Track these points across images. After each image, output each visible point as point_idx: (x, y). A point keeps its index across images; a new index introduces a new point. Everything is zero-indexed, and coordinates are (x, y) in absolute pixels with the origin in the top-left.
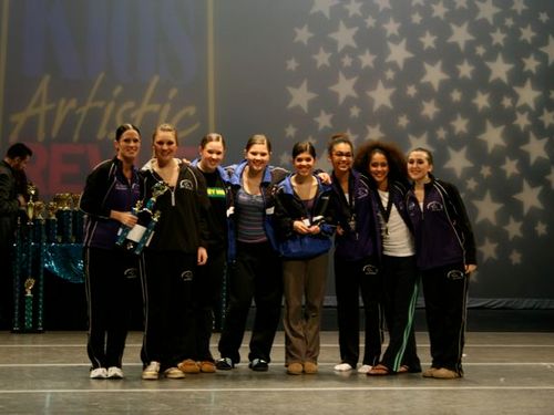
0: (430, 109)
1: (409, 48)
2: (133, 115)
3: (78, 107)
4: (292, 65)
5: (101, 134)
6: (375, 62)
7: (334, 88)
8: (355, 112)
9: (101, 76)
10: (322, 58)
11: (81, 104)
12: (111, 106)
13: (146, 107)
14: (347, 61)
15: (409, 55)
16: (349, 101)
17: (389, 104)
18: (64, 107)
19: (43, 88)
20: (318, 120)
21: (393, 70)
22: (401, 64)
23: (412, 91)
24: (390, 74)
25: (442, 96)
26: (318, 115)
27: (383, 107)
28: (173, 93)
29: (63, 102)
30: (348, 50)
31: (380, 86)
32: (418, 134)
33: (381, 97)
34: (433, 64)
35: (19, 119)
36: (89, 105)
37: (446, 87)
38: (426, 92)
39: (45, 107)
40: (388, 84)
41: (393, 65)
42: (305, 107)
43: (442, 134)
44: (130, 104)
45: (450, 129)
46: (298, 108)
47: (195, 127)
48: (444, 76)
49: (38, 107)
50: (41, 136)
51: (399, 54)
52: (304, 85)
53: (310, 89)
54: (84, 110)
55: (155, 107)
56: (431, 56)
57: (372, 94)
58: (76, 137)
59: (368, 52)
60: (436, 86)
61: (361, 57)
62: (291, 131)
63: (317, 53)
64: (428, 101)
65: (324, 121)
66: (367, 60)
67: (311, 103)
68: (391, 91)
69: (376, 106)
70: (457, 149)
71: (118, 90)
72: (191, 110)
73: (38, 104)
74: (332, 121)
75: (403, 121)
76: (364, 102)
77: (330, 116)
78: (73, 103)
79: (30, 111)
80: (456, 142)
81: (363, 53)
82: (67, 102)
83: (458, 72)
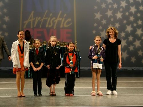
0: (132, 18)
1: (126, 2)
2: (55, 21)
3: (41, 19)
4: (96, 7)
5: (47, 26)
6: (117, 6)
7: (107, 13)
8: (112, 19)
9: (47, 11)
10: (104, 6)
11: (42, 18)
12: (49, 19)
13: (58, 19)
14: (110, 6)
15: (126, 4)
16: (111, 17)
17: (121, 17)
18: (37, 19)
19: (32, 14)
20: (102, 22)
21: (122, 8)
22: (124, 7)
23: (127, 14)
24: (121, 10)
25: (135, 15)
26: (103, 20)
27: (120, 18)
28: (65, 15)
29: (37, 18)
30: (110, 4)
31: (119, 12)
32: (129, 25)
33: (119, 15)
34: (133, 6)
35: (26, 22)
36: (44, 18)
37: (136, 13)
38: (131, 14)
39: (32, 19)
40: (121, 12)
41: (122, 7)
42: (99, 18)
43: (135, 25)
44: (54, 18)
45: (137, 23)
46: (97, 19)
47: (71, 24)
48: (136, 10)
49: (31, 19)
50: (32, 27)
51: (124, 4)
52: (99, 13)
53: (100, 14)
54: (43, 20)
55: (61, 19)
56: (132, 5)
57: (116, 15)
58: (40, 27)
59: (115, 4)
60: (133, 12)
61: (114, 5)
62: (95, 25)
63: (102, 4)
64: (132, 16)
65: (104, 22)
66: (115, 6)
67: (101, 17)
68: (121, 14)
69: (118, 18)
70: (139, 28)
71: (51, 15)
72: (70, 20)
73: (31, 18)
74: (106, 22)
75: (125, 22)
76: (115, 17)
77: (106, 21)
78: (40, 18)
79: (29, 20)
80: (139, 27)
81: (114, 4)
82: (38, 18)
83: (139, 8)
